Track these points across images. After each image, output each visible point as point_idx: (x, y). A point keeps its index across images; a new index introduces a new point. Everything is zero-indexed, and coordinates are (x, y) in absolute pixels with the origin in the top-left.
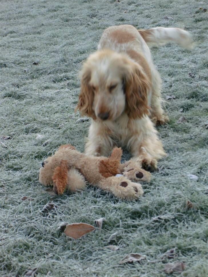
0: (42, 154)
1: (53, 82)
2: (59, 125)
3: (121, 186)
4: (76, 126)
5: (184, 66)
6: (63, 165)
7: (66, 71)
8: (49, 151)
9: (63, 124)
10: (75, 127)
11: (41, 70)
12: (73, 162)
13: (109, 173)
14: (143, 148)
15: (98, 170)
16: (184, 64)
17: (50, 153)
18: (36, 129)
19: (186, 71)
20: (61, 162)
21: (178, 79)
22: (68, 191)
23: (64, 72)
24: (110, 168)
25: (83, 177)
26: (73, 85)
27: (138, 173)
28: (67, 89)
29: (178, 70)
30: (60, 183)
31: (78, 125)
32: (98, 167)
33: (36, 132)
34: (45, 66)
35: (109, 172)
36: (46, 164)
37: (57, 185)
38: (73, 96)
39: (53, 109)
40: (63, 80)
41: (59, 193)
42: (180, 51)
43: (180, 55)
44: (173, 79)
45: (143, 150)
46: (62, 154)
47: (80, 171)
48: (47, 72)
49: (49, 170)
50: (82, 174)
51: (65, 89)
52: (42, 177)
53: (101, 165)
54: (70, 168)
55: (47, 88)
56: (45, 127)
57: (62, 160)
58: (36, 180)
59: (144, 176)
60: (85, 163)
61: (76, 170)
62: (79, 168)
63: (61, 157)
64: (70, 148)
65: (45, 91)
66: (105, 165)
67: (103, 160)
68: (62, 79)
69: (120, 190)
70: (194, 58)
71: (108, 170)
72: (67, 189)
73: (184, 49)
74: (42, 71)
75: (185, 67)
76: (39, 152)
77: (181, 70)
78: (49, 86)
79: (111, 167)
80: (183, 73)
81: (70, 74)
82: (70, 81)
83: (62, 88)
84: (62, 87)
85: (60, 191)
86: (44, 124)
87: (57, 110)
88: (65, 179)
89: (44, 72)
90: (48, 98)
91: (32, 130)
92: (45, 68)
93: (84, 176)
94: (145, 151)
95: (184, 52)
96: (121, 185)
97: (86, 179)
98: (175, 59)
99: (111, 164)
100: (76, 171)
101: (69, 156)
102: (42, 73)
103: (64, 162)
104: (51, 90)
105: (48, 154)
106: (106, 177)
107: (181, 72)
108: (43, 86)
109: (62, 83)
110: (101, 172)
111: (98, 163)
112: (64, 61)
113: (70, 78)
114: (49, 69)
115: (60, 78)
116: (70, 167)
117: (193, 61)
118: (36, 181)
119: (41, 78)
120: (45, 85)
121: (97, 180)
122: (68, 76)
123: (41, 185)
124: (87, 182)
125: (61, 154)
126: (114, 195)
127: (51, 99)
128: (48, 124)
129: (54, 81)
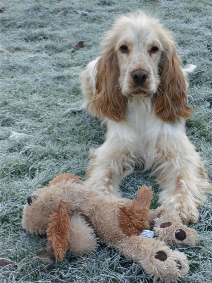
0: (21, 168)
1: (25, 41)
2: (40, 115)
3: (157, 260)
4: (67, 121)
5: (197, 32)
6: (63, 210)
7: (42, 26)
8: (32, 164)
9: (45, 115)
10: (64, 122)
11: (8, 20)
12: (77, 205)
13: (134, 229)
14: (182, 181)
15: (117, 222)
16: (196, 30)
17: (33, 168)
18: (8, 120)
19: (201, 40)
20: (60, 206)
21: (194, 53)
22: (70, 253)
23: (40, 26)
24: (136, 220)
25: (92, 231)
26: (53, 48)
27: (179, 231)
28: (45, 54)
29: (191, 39)
30: (59, 243)
31: (69, 119)
32: (117, 218)
33: (8, 125)
34: (13, 15)
35: (134, 226)
36: (35, 202)
37: (54, 247)
38: (53, 65)
39: (29, 87)
40: (38, 38)
41: (56, 260)
42: (188, 8)
43: (189, 15)
44: (187, 51)
45: (183, 186)
46: (62, 191)
47: (87, 219)
48: (16, 25)
49: (39, 212)
50: (91, 225)
51: (42, 53)
52: (28, 221)
53: (121, 214)
54: (73, 213)
55: (17, 49)
56: (21, 116)
57: (61, 201)
58: (16, 221)
59: (187, 237)
60: (96, 208)
61: (81, 216)
62: (87, 214)
63: (60, 196)
64: (74, 182)
65: (15, 54)
66: (128, 216)
67: (125, 206)
68: (36, 37)
69: (156, 265)
70: (209, 22)
71: (131, 222)
72: (68, 251)
73: (192, 7)
74: (9, 22)
75: (198, 34)
76: (17, 165)
77: (194, 38)
78: (20, 47)
79: (137, 218)
80: (198, 43)
81: (47, 31)
82: (49, 42)
83: (38, 51)
84: (38, 49)
85: (58, 256)
86: (19, 112)
87: (34, 88)
88: (66, 235)
89: (12, 23)
90: (20, 67)
91: (3, 121)
92: (13, 19)
93: (93, 228)
94: (186, 188)
95: (192, 10)
96: (156, 257)
97: (97, 234)
98: (183, 20)
99: (137, 214)
100: (81, 220)
101: (72, 195)
102: (9, 25)
103: (65, 206)
104: (23, 53)
105: (30, 169)
106: (129, 235)
107: (195, 42)
108: (11, 47)
109: (38, 44)
110: (121, 226)
111: (117, 210)
112: (37, 9)
113: (48, 37)
114: (19, 20)
115: (35, 36)
116: (73, 211)
117: (207, 26)
118: (16, 224)
119: (9, 32)
120: (15, 45)
121: (114, 237)
122: (45, 34)
123: (25, 231)
124: (98, 238)
125: (60, 192)
126: (144, 270)
127: (26, 70)
128: (24, 112)
129: (26, 39)
